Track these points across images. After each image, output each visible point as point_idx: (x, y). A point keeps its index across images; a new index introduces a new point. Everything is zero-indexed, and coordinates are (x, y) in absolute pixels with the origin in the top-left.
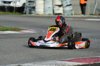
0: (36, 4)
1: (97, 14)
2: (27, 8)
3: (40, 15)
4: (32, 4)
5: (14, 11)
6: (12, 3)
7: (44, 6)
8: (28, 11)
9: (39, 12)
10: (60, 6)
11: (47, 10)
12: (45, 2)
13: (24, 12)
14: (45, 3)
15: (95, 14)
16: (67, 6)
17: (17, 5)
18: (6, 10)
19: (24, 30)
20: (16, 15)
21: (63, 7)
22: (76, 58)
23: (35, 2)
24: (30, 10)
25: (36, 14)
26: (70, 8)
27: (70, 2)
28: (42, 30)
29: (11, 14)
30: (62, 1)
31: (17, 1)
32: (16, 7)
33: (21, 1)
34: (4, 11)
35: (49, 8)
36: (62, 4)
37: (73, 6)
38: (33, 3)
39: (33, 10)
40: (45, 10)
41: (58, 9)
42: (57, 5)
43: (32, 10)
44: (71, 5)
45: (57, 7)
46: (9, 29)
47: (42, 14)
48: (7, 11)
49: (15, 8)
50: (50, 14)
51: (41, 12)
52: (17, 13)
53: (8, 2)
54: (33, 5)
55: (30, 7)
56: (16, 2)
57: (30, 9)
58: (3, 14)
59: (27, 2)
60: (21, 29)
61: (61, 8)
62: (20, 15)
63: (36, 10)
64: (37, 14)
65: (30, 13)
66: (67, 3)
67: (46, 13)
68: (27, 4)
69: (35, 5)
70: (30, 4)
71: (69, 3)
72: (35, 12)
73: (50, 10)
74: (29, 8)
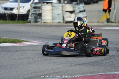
0: (43, 10)
1: (117, 22)
2: (32, 15)
3: (48, 23)
4: (37, 10)
5: (17, 20)
6: (14, 10)
7: (52, 13)
8: (33, 19)
9: (47, 20)
10: (71, 12)
11: (56, 17)
12: (54, 7)
13: (29, 20)
14: (53, 9)
15: (114, 22)
16: (81, 12)
17: (21, 12)
18: (7, 18)
19: (25, 41)
20: (19, 24)
21: (75, 14)
22: (83, 75)
23: (41, 8)
24: (36, 18)
25: (43, 22)
26: (83, 15)
27: (83, 7)
28: (49, 42)
29: (12, 23)
30: (74, 6)
31: (20, 7)
32: (19, 15)
33: (25, 7)
34: (5, 19)
35: (59, 14)
36: (74, 9)
37: (87, 12)
38: (39, 9)
39: (40, 18)
40: (54, 18)
41: (70, 16)
42: (67, 11)
43: (38, 17)
44: (84, 11)
45: (68, 14)
46: (7, 40)
47: (50, 23)
48: (8, 20)
49: (17, 15)
50: (60, 22)
51: (49, 20)
52: (20, 21)
53: (9, 9)
54: (39, 12)
55: (36, 14)
56: (20, 9)
57: (36, 16)
58: (3, 23)
59: (32, 8)
60: (22, 41)
61: (73, 15)
62: (23, 24)
63: (43, 18)
64: (45, 23)
65: (36, 21)
66: (79, 8)
67: (54, 21)
68: (32, 11)
69: (42, 12)
70: (35, 11)
71: (82, 9)
72: (42, 19)
73: (60, 18)
74: (34, 16)
